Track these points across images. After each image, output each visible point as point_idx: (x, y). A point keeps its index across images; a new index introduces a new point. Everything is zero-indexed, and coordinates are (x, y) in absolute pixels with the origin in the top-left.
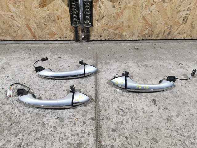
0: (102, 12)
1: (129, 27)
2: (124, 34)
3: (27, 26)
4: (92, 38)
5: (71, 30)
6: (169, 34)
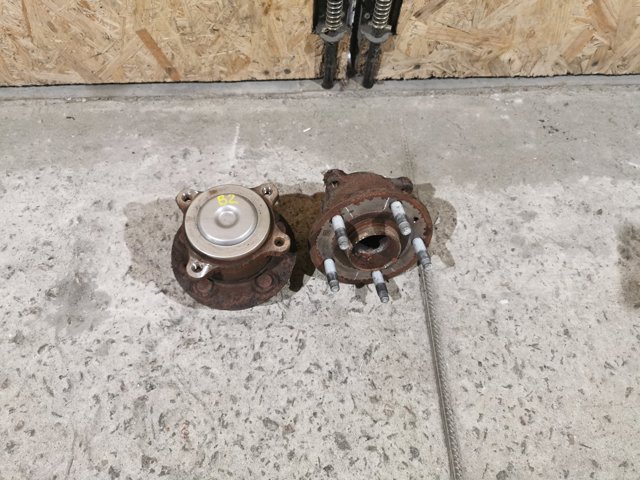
2: (505, 57)
3: (142, 38)
5: (308, 49)
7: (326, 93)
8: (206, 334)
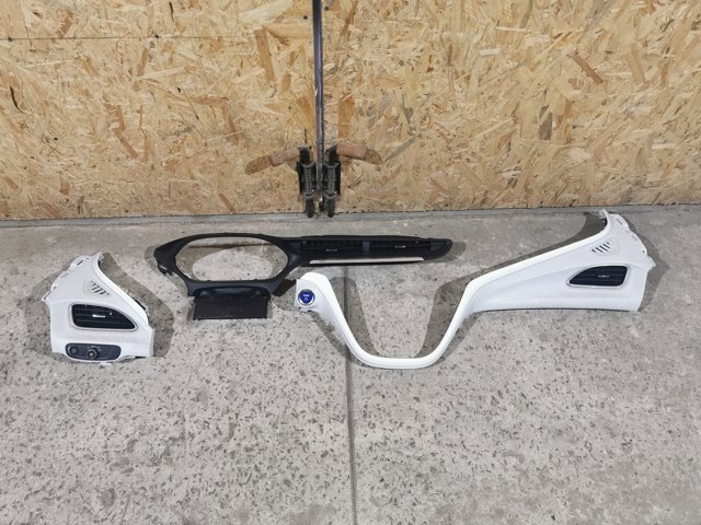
0: (358, 176)
1: (407, 194)
2: (398, 203)
3: (221, 197)
4: (338, 210)
5: (299, 200)
6: (483, 202)
7: (309, 220)
8: (246, 330)
